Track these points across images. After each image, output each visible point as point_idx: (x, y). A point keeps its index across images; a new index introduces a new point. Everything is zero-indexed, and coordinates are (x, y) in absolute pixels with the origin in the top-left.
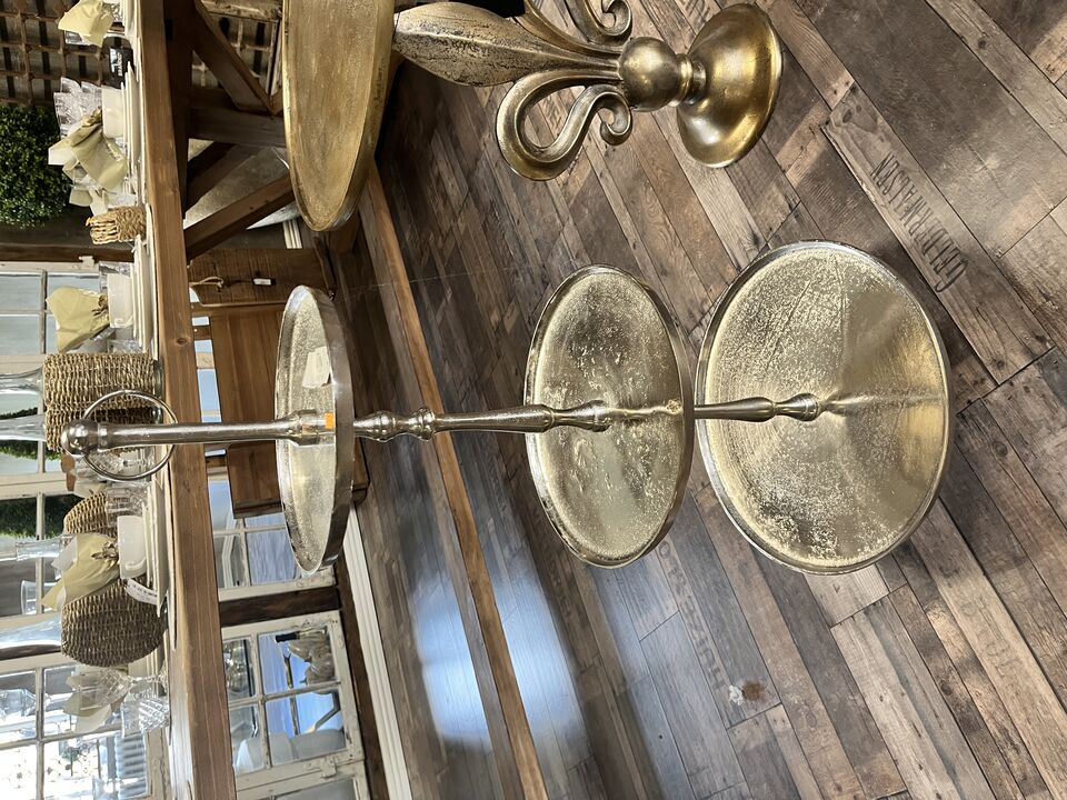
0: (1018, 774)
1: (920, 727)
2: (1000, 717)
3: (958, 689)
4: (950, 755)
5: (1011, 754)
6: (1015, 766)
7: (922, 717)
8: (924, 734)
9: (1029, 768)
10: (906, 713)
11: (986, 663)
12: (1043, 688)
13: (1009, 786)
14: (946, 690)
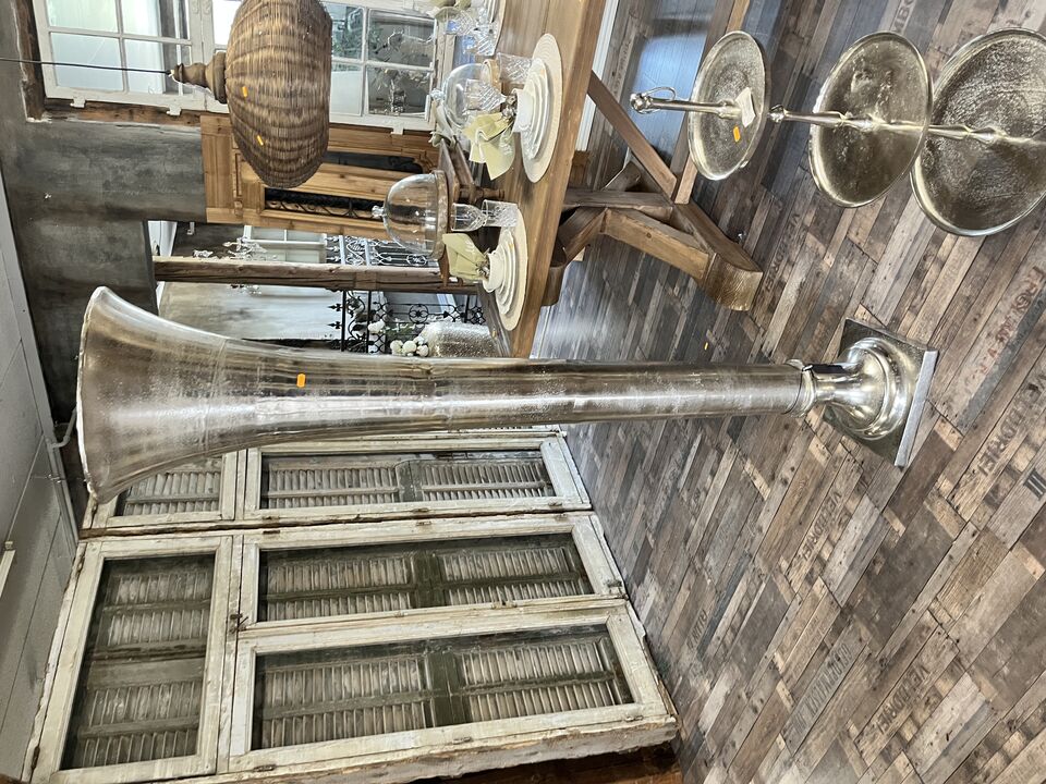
0: (914, 304)
1: (904, 255)
2: (929, 285)
3: (928, 263)
4: (902, 274)
5: (919, 297)
6: (916, 301)
7: (908, 254)
8: (903, 259)
9: (918, 307)
10: (905, 245)
11: (945, 268)
12: (950, 297)
13: (908, 303)
14: (925, 258)
